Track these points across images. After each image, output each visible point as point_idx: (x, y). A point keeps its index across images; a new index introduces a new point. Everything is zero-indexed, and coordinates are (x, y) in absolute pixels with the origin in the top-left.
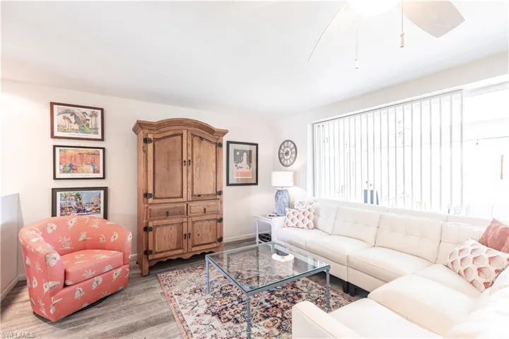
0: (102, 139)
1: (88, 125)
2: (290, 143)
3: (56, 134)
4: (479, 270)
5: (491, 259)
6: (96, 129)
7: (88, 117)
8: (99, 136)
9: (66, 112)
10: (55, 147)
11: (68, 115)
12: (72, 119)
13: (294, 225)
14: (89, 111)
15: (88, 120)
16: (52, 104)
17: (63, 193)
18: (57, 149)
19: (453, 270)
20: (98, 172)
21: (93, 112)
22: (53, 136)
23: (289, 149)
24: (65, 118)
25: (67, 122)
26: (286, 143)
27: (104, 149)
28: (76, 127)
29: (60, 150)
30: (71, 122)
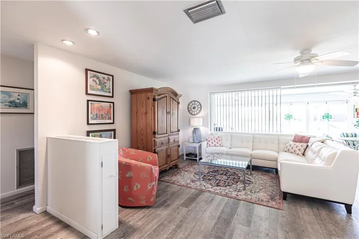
0: (112, 97)
1: (105, 86)
2: (196, 102)
3: (90, 92)
4: (299, 150)
5: (301, 146)
6: (110, 89)
7: (106, 81)
8: (111, 95)
9: (95, 76)
10: (88, 101)
11: (95, 79)
12: (97, 81)
13: (213, 145)
14: (106, 77)
15: (106, 83)
16: (87, 70)
17: (93, 134)
18: (90, 102)
19: (289, 152)
20: (110, 119)
21: (108, 77)
22: (87, 93)
23: (196, 106)
24: (94, 81)
25: (95, 84)
26: (193, 102)
27: (113, 103)
28: (99, 87)
29: (91, 104)
30: (97, 84)
